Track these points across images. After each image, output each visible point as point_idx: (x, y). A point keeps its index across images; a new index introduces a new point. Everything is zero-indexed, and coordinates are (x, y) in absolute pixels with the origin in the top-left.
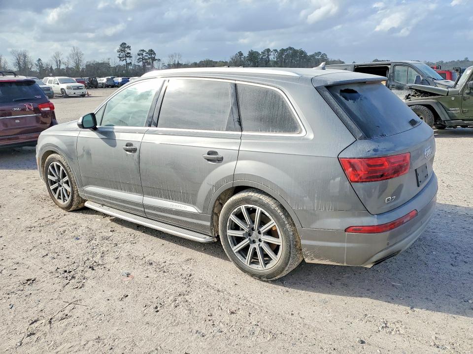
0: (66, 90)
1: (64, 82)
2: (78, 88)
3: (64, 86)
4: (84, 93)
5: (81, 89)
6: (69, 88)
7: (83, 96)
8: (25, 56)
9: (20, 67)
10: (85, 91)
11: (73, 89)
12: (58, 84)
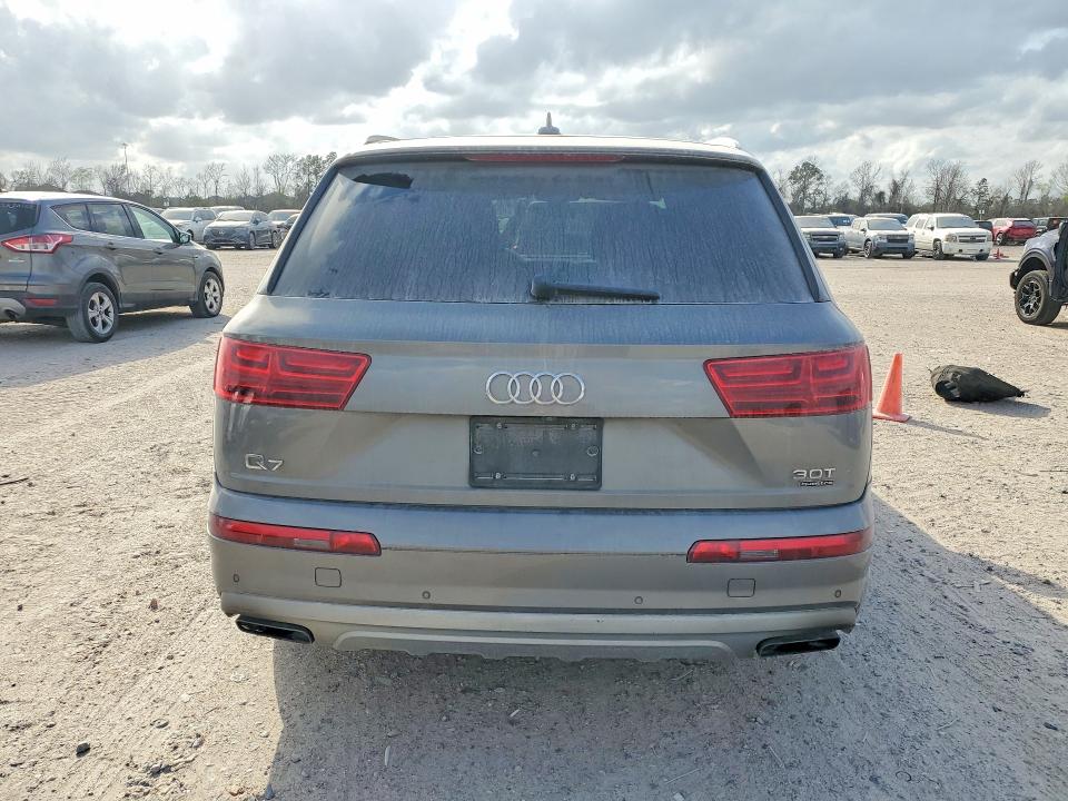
0: (944, 243)
1: (943, 224)
2: (973, 239)
3: (942, 234)
4: (985, 251)
5: (980, 241)
6: (950, 238)
7: (981, 257)
8: (955, 174)
9: (937, 196)
10: (987, 246)
11: (961, 241)
12: (932, 229)
